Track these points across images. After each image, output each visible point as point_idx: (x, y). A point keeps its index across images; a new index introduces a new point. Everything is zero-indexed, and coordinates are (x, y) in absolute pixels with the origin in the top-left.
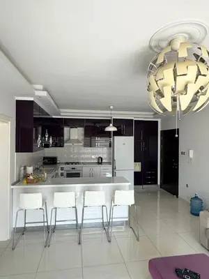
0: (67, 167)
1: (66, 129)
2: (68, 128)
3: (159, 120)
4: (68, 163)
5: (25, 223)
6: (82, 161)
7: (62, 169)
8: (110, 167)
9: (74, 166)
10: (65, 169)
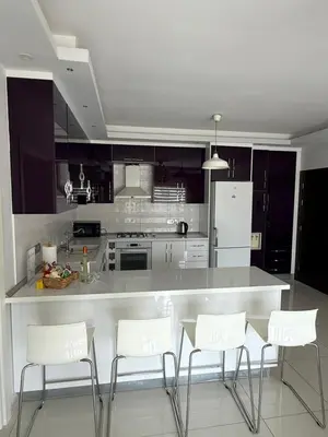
0: (123, 243)
1: (117, 168)
2: (122, 166)
3: (299, 151)
4: (122, 235)
5: (45, 383)
6: (148, 231)
7: (112, 246)
8: (205, 242)
9: (134, 240)
10: (117, 246)
